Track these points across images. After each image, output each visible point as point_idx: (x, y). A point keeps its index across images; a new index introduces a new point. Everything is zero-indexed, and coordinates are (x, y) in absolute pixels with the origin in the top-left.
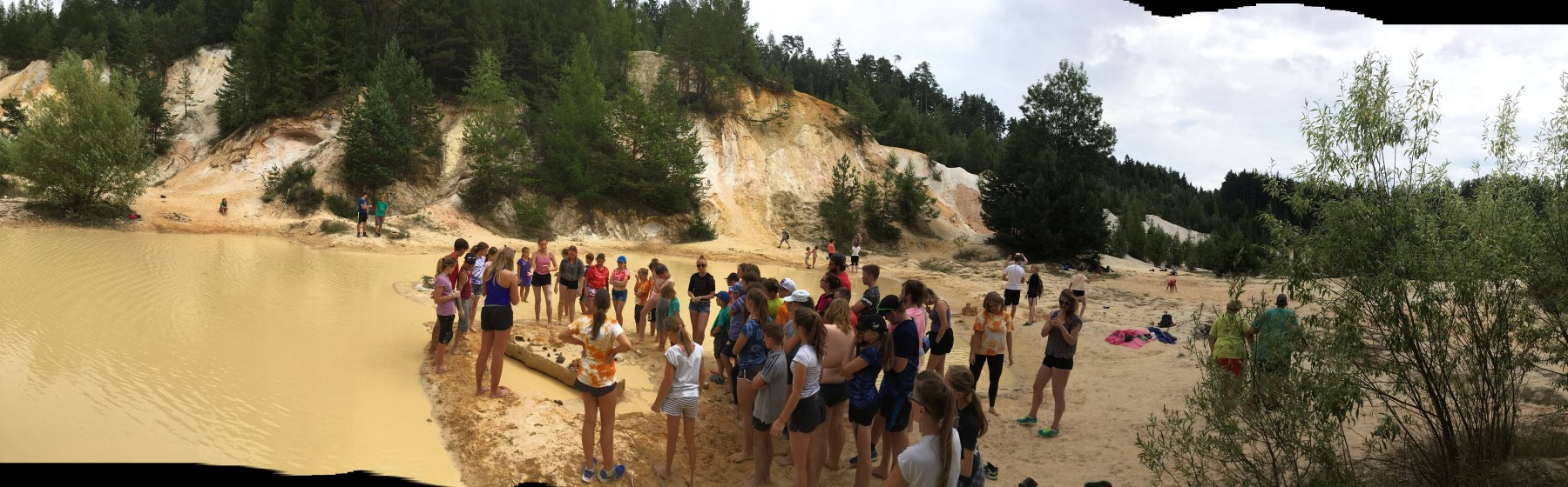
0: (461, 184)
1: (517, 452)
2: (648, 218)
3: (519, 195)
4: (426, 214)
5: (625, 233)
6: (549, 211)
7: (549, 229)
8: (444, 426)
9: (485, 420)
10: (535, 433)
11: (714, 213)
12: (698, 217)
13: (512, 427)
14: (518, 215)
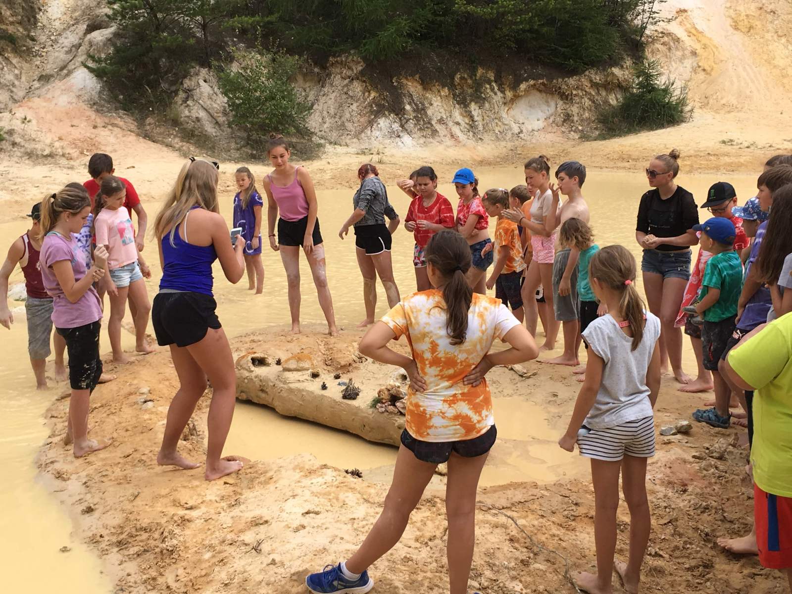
0: (91, 44)
1: (273, 562)
2: (523, 86)
3: (230, 59)
4: (17, 125)
5: (472, 126)
6: (302, 90)
7: (305, 133)
8: (104, 552)
9: (199, 523)
10: (304, 527)
11: (681, 60)
12: (641, 73)
13: (257, 523)
14: (233, 106)
